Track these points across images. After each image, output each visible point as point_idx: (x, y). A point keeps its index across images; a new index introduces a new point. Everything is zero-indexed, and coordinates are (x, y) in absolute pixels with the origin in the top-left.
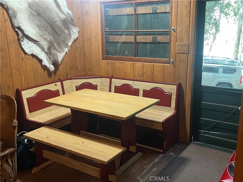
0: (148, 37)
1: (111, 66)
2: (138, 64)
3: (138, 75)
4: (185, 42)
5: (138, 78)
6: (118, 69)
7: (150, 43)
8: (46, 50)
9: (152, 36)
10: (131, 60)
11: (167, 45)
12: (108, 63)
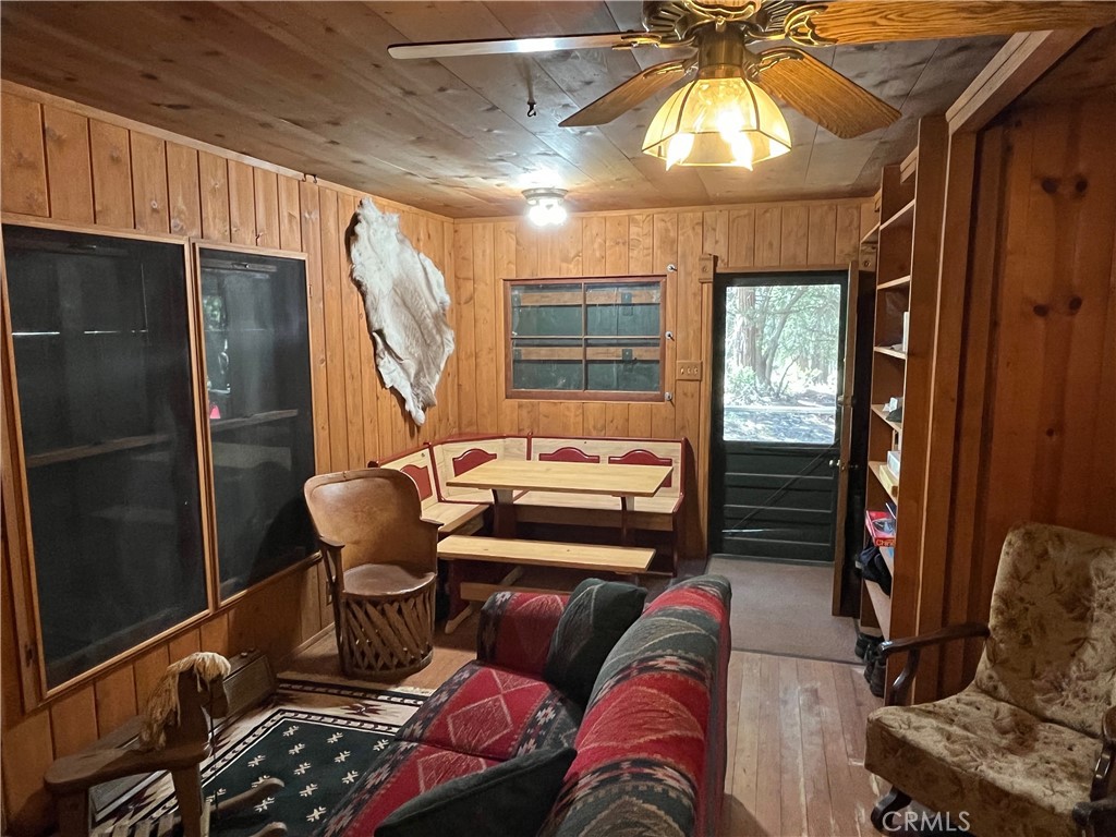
0: (612, 349)
1: (529, 412)
2: (594, 406)
3: (594, 427)
4: (694, 359)
5: (594, 434)
6: (546, 416)
7: (618, 362)
8: (412, 380)
9: (620, 349)
10: (575, 397)
11: (653, 365)
12: (520, 406)
